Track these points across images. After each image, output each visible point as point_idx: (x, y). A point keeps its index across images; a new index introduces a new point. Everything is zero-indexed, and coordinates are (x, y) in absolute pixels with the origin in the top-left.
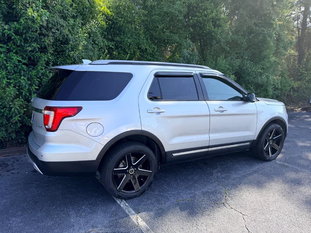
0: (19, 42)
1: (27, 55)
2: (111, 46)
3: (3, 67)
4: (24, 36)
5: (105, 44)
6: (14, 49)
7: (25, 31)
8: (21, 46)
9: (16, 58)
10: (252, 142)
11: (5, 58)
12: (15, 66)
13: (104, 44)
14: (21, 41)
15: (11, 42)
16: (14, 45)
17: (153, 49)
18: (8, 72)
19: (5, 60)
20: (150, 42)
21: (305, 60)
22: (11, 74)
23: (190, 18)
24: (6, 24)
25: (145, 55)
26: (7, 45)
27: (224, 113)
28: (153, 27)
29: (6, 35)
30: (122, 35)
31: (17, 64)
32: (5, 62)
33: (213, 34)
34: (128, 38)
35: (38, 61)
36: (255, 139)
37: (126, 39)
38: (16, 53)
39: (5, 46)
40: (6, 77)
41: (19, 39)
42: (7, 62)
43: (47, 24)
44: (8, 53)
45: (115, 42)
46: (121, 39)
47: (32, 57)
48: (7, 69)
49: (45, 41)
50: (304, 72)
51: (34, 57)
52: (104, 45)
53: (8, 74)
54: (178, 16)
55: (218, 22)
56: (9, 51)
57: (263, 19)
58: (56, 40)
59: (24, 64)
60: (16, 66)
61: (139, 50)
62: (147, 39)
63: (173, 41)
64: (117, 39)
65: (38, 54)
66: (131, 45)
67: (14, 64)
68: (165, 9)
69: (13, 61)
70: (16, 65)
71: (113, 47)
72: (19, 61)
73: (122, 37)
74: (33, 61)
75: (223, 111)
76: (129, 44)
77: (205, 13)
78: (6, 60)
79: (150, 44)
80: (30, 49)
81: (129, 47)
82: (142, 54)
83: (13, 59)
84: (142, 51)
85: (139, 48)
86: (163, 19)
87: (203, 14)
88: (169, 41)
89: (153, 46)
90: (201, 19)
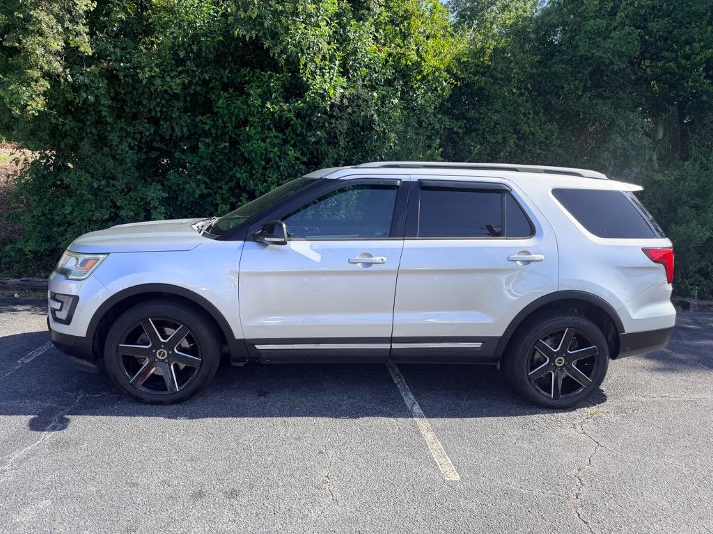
0: (299, 129)
1: (308, 149)
2: (455, 129)
3: (275, 166)
4: (307, 120)
5: (445, 125)
6: (292, 138)
7: (309, 113)
8: (301, 134)
9: (292, 153)
11: (278, 154)
12: (290, 166)
13: (443, 126)
14: (302, 128)
15: (290, 128)
16: (293, 133)
17: (549, 133)
18: (280, 175)
19: (278, 156)
20: (544, 119)
22: (284, 177)
24: (285, 102)
25: (529, 146)
26: (284, 134)
28: (552, 87)
29: (284, 119)
30: (483, 106)
31: (293, 162)
32: (278, 160)
33: (705, 98)
34: (496, 111)
35: (323, 158)
37: (489, 114)
38: (294, 146)
39: (281, 135)
40: (277, 182)
41: (300, 124)
42: (280, 159)
43: (342, 100)
44: (282, 146)
45: (465, 121)
46: (481, 114)
47: (315, 153)
48: (279, 171)
49: (337, 128)
51: (317, 152)
52: (441, 127)
53: (280, 177)
54: (612, 63)
56: (285, 142)
58: (354, 124)
59: (303, 163)
60: (292, 166)
61: (515, 136)
62: (536, 113)
63: (597, 115)
64: (472, 114)
65: (324, 148)
66: (498, 126)
67: (289, 162)
68: (582, 51)
69: (288, 159)
70: (293, 164)
71: (460, 131)
72: (297, 159)
73: (483, 109)
74: (317, 157)
76: (493, 124)
78: (280, 157)
79: (542, 121)
80: (313, 140)
81: (493, 129)
82: (521, 143)
83: (288, 155)
84: (521, 137)
85: (516, 132)
86: (577, 69)
87: (679, 53)
88: (588, 116)
89: (549, 127)
90: (672, 64)
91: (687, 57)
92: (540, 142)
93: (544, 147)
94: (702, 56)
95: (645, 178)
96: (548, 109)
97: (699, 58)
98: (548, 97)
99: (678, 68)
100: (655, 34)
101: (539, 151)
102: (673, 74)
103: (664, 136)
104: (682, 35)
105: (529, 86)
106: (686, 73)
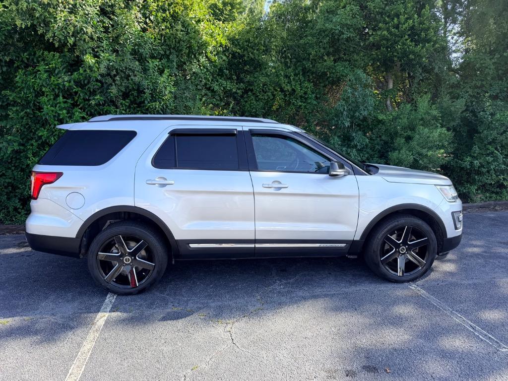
5: (225, 87)
10: (352, 244)
17: (307, 89)
20: (303, 79)
25: (292, 100)
27: (282, 191)
33: (412, 56)
36: (358, 238)
46: (255, 78)
61: (280, 93)
68: (319, 25)
75: (280, 188)
77: (395, 21)
79: (302, 81)
82: (287, 99)
85: (282, 90)
87: (390, 25)
88: (333, 75)
89: (306, 85)
90: (385, 32)
91: (397, 27)
92: (301, 97)
93: (304, 100)
94: (406, 25)
95: (373, 119)
96: (305, 71)
97: (404, 27)
98: (304, 62)
99: (391, 35)
100: (373, 11)
101: (300, 103)
102: (387, 40)
103: (394, 86)
104: (392, 10)
105: (289, 55)
106: (397, 39)
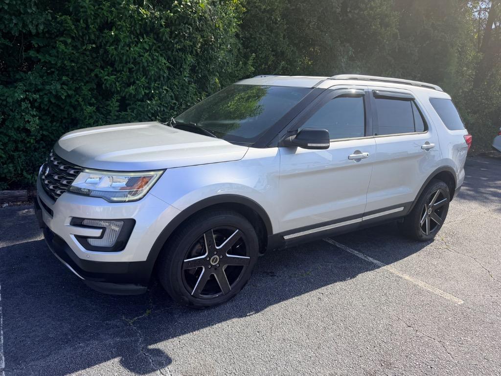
0: (166, 36)
21: (486, 83)
23: (348, 11)
32: (146, 64)
50: (484, 101)
55: (387, 20)
57: (444, 20)
77: (372, 4)
80: (178, 47)
